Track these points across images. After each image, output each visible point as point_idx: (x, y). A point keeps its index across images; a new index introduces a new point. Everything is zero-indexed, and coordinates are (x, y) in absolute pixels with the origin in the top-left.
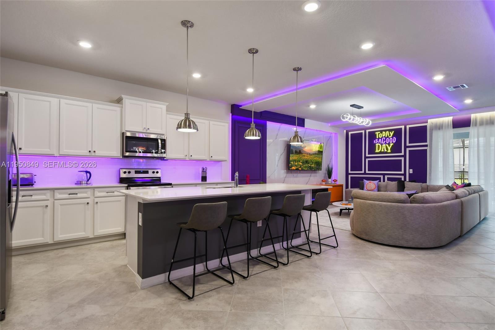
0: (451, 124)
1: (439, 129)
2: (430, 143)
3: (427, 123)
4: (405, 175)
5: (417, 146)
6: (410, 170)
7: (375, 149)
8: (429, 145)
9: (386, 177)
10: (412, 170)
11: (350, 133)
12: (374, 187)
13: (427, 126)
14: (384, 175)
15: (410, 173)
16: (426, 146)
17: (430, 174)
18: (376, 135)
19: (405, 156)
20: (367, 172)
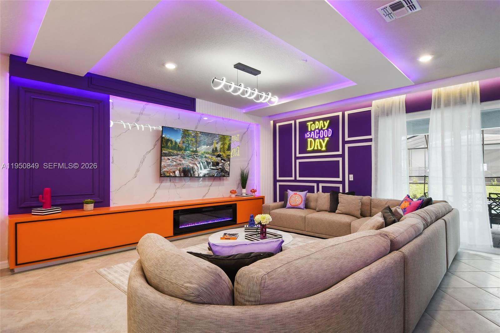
0: (403, 106)
1: (388, 115)
2: (375, 135)
3: (371, 106)
4: (343, 182)
5: (358, 141)
6: (350, 175)
7: (307, 147)
8: (374, 138)
9: (321, 185)
10: (352, 175)
11: (278, 125)
12: (300, 202)
13: (371, 110)
14: (318, 182)
15: (350, 180)
16: (370, 140)
17: (376, 181)
18: (307, 127)
19: (343, 156)
20: (298, 178)
